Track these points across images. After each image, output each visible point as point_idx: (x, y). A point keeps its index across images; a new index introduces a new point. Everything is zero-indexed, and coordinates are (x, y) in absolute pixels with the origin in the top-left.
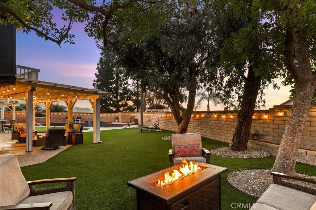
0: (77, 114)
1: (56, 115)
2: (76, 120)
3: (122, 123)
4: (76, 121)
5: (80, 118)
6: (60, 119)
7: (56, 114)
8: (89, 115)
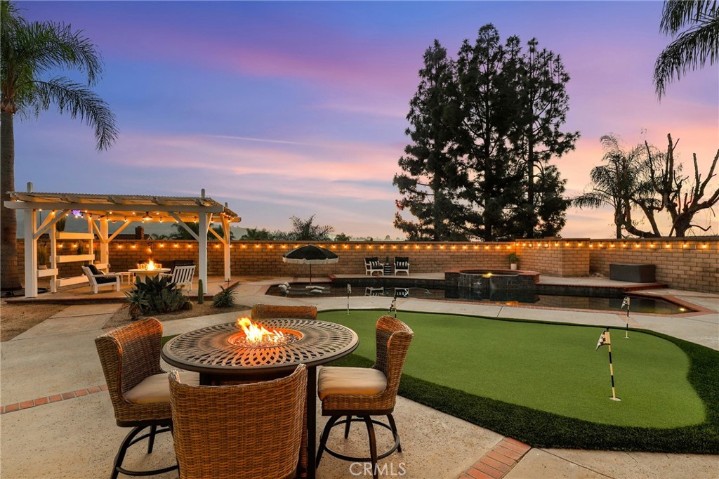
0: (394, 247)
2: (397, 268)
4: (396, 271)
5: (406, 260)
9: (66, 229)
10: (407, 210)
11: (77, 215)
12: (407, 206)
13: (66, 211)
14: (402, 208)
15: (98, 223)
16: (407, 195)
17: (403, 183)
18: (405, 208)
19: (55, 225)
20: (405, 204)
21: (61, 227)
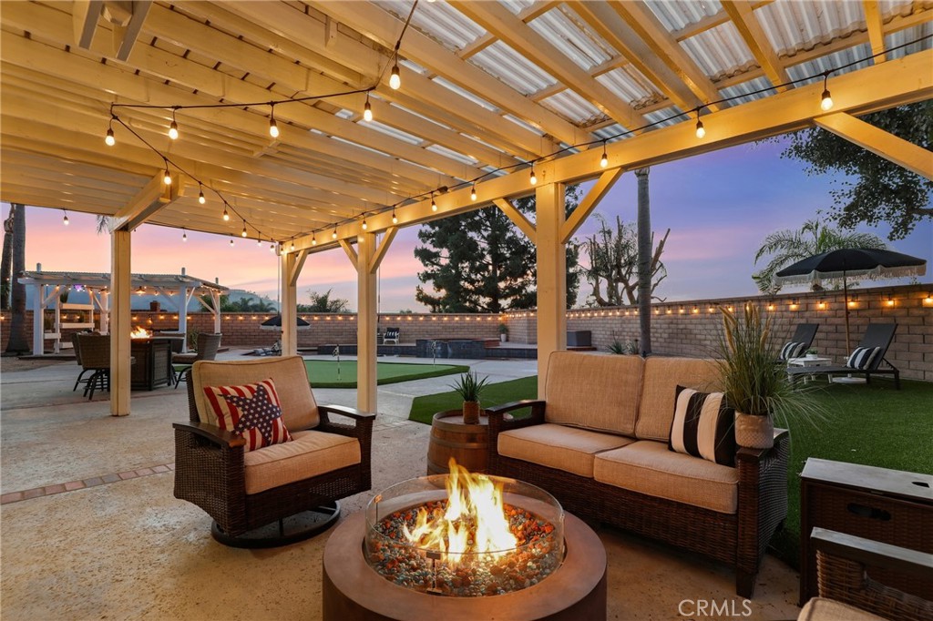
0: (388, 319)
1: (328, 322)
2: (386, 337)
3: (530, 343)
4: (385, 340)
5: (397, 330)
6: (339, 333)
7: (328, 318)
8: (421, 322)
9: (68, 300)
10: (430, 283)
11: (79, 289)
12: (429, 279)
13: (69, 285)
14: (424, 281)
15: (99, 296)
16: (429, 269)
17: (425, 256)
18: (428, 282)
19: (59, 298)
20: (426, 277)
21: (64, 299)
